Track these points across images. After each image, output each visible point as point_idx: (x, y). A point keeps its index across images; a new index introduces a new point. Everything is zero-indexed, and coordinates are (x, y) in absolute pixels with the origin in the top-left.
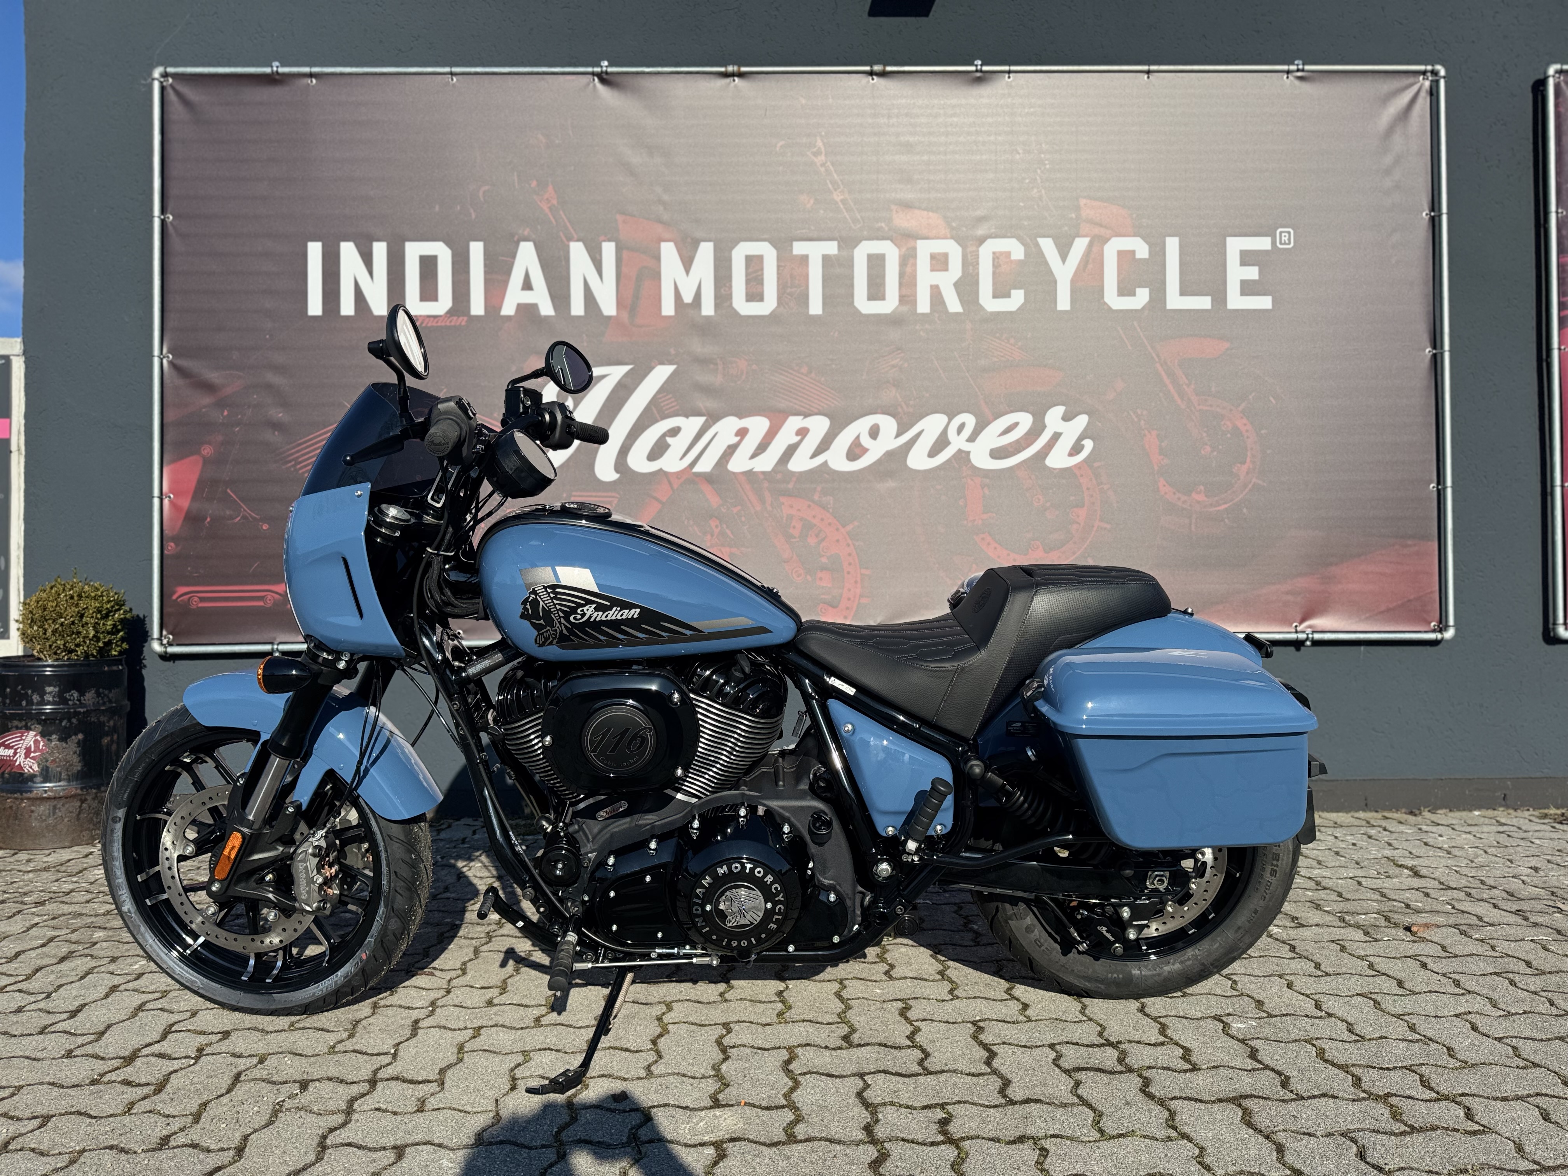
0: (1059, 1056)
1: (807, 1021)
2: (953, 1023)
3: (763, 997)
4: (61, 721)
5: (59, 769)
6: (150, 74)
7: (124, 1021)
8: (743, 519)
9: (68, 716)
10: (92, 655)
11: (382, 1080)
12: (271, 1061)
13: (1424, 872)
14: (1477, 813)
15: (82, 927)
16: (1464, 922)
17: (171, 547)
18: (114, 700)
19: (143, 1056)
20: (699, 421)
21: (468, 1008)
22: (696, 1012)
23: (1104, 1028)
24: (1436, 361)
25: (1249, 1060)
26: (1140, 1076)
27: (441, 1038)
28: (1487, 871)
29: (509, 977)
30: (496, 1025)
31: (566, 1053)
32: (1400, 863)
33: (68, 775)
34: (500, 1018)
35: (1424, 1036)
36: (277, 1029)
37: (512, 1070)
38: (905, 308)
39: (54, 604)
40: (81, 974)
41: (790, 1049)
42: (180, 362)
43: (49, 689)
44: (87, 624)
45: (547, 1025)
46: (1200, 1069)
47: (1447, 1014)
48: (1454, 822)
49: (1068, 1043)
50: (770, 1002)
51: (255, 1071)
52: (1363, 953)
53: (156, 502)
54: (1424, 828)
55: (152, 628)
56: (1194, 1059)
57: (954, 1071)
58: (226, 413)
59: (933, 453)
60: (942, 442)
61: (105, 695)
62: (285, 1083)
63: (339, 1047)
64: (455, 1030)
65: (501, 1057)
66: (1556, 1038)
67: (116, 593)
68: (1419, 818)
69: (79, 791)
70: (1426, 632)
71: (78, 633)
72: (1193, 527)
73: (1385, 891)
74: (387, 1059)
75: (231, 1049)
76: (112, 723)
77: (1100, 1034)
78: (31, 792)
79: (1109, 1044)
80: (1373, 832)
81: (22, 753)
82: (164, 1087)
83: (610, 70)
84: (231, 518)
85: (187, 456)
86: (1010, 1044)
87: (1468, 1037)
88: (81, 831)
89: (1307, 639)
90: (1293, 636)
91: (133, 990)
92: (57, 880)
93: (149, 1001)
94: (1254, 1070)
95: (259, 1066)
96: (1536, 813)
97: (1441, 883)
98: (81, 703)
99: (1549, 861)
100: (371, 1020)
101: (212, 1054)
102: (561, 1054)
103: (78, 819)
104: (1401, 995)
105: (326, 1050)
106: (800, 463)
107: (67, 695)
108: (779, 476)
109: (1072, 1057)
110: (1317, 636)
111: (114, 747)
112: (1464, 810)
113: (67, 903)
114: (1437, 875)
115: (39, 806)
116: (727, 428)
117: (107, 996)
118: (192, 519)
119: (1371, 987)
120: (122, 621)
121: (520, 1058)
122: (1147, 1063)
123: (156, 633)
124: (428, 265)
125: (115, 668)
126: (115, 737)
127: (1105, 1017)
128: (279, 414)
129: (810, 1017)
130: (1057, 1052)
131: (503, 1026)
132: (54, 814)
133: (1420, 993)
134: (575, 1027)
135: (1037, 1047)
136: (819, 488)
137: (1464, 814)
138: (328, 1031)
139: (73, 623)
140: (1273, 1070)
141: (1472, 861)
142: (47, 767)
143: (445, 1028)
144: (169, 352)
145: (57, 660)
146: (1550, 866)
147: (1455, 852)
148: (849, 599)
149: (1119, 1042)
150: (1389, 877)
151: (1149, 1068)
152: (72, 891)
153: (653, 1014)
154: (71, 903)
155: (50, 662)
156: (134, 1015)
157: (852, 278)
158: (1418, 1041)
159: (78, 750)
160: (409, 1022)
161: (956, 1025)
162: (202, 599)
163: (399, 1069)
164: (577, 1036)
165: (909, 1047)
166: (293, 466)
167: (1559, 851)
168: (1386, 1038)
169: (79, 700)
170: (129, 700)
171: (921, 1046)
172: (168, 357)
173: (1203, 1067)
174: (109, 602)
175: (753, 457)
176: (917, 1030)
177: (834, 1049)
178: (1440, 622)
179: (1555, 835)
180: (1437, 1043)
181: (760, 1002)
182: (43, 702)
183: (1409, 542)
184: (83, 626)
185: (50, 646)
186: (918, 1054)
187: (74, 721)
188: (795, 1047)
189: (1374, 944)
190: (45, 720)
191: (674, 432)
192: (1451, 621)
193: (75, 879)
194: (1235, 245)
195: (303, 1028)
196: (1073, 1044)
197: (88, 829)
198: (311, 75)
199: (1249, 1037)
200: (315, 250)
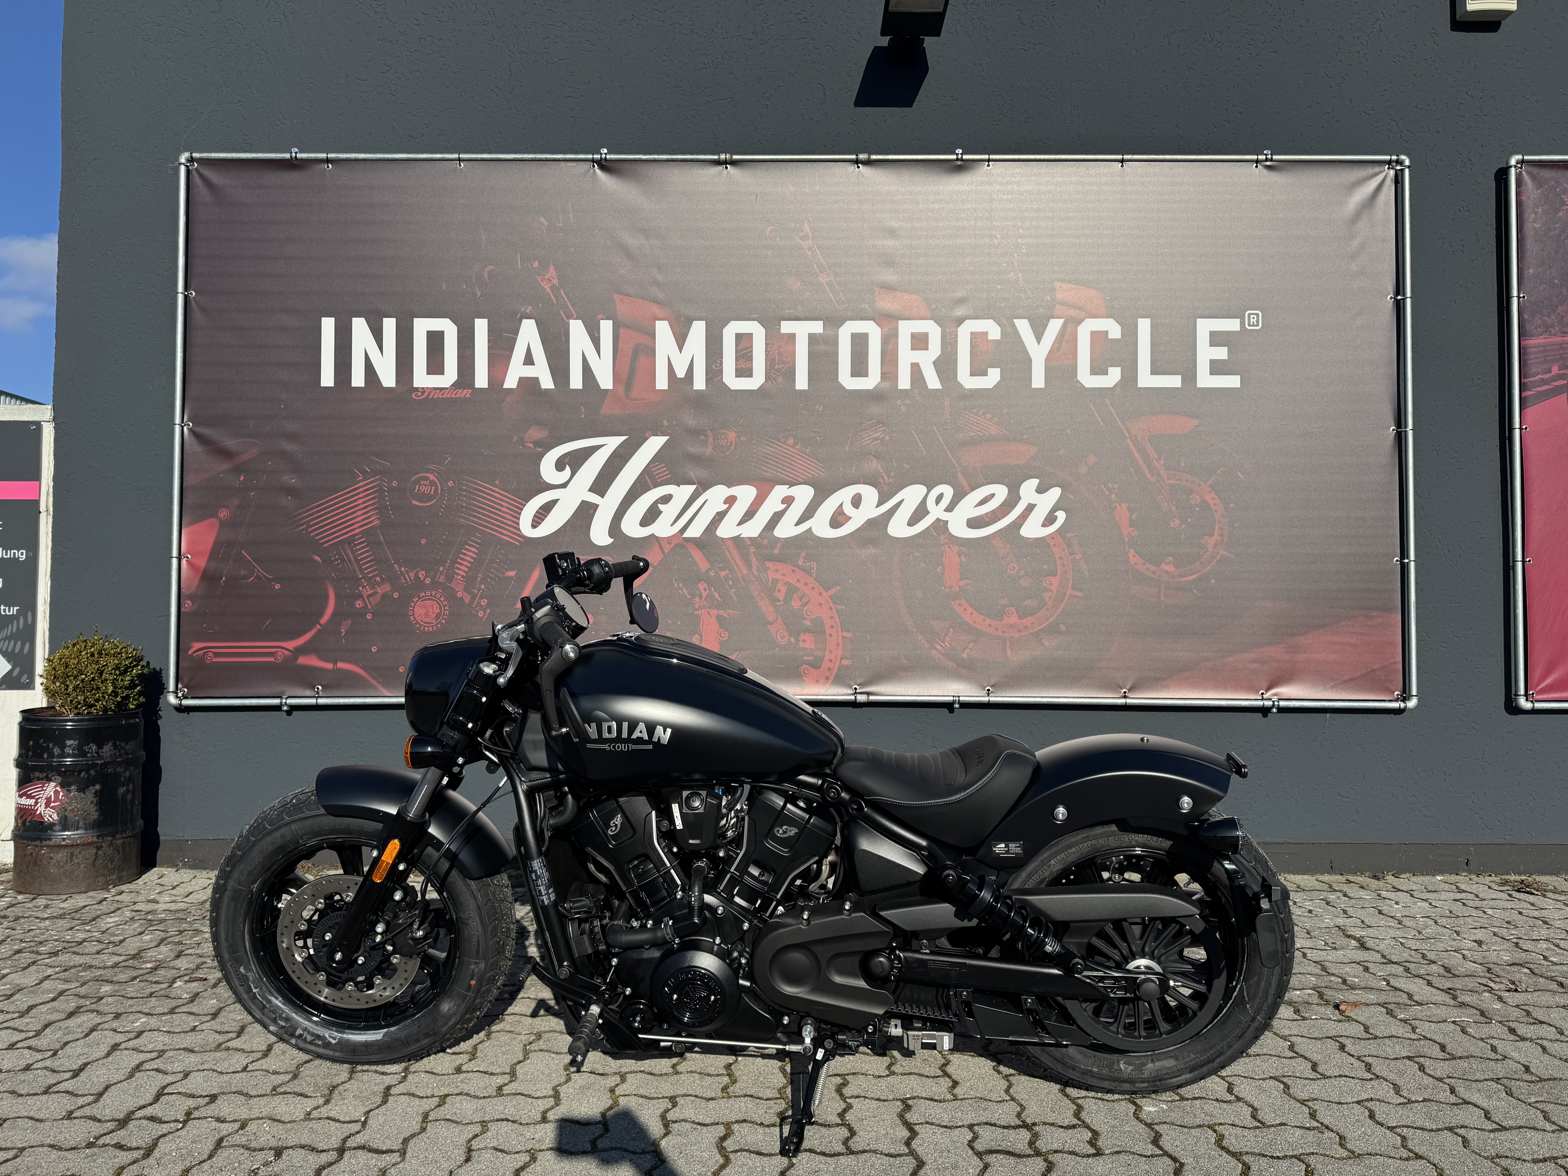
0: (975, 1137)
1: (749, 1096)
2: (884, 1101)
3: (712, 1070)
4: (80, 772)
5: (76, 818)
6: (177, 159)
7: (121, 1081)
8: (730, 582)
9: (88, 768)
10: (111, 708)
11: (350, 1149)
12: (252, 1127)
13: (1370, 943)
14: (1439, 878)
15: (89, 981)
16: (1394, 1000)
17: (188, 604)
18: (130, 751)
19: (136, 1119)
20: (689, 489)
21: (438, 1075)
22: (647, 1084)
23: (1023, 1108)
24: (1400, 439)
25: (1150, 1146)
26: (1046, 1160)
27: (409, 1105)
28: (1431, 944)
29: (480, 1043)
30: (461, 1094)
31: (521, 1124)
32: (1349, 933)
33: (86, 824)
34: (465, 1086)
35: (1322, 1123)
36: (259, 1093)
37: (470, 1141)
38: (887, 385)
39: (76, 662)
40: (87, 1031)
41: (728, 1126)
42: (198, 430)
43: (69, 743)
44: (106, 680)
45: (508, 1095)
46: (1102, 1154)
47: (1349, 1100)
48: (1414, 888)
49: (986, 1124)
50: (718, 1075)
51: (237, 1137)
52: (1287, 1032)
53: (175, 562)
54: (1384, 894)
55: (168, 682)
56: (1100, 1143)
57: (875, 1152)
58: (242, 478)
59: (912, 522)
60: (921, 512)
61: (122, 747)
62: (261, 1150)
63: (315, 1114)
64: (422, 1097)
65: (460, 1127)
66: (1446, 1129)
67: (134, 650)
68: (1381, 883)
69: (95, 839)
70: (1390, 701)
71: (98, 688)
72: (1162, 596)
73: (1327, 964)
74: (356, 1127)
75: (216, 1113)
76: (127, 774)
77: (1019, 1115)
78: (50, 839)
79: (1025, 1126)
80: (1332, 897)
81: (42, 802)
82: (152, 1151)
83: (608, 157)
84: (245, 578)
85: (204, 519)
86: (932, 1124)
87: (1362, 1126)
88: (97, 877)
89: (1273, 706)
90: (1260, 703)
91: (133, 1049)
92: (71, 929)
93: (146, 1061)
94: (1152, 1156)
95: (241, 1132)
96: (1497, 879)
97: (1383, 956)
98: (99, 755)
99: (1495, 934)
100: (347, 1086)
101: (199, 1119)
102: (516, 1126)
103: (94, 865)
104: (1312, 1079)
105: (302, 1117)
106: (786, 530)
107: (86, 748)
108: (765, 541)
109: (988, 1138)
110: (1283, 704)
111: (129, 796)
112: (1428, 875)
113: (78, 954)
114: (1382, 947)
115: (57, 853)
116: (717, 495)
117: (108, 1054)
118: (208, 577)
119: (1286, 1069)
120: (139, 676)
121: (477, 1129)
122: (1055, 1147)
123: (172, 687)
124: (435, 340)
125: (133, 721)
126: (131, 787)
127: (1027, 1097)
128: (292, 480)
129: (752, 1092)
130: (974, 1133)
131: (467, 1094)
132: (71, 860)
133: (1331, 1077)
134: (533, 1098)
135: (957, 1127)
136: (803, 554)
137: (1426, 879)
138: (307, 1097)
139: (93, 680)
140: (1170, 1156)
141: (1420, 933)
142: (66, 817)
143: (413, 1095)
144: (189, 420)
145: (78, 714)
146: (1495, 939)
147: (1406, 922)
148: (831, 661)
149: (1034, 1124)
150: (1335, 949)
151: (1056, 1152)
152: (84, 940)
153: (608, 1086)
154: (83, 954)
155: (71, 716)
156: (131, 1075)
157: (836, 354)
158: (1314, 1129)
159: (95, 800)
160: (381, 1088)
161: (886, 1103)
162: (216, 655)
163: (367, 1137)
164: (534, 1107)
165: (838, 1125)
166: (303, 529)
167: (1508, 922)
168: (1284, 1124)
169: (97, 753)
170: (144, 750)
171: (849, 1125)
172: (188, 425)
173: (1106, 1152)
174: (128, 658)
175: (740, 523)
176: (849, 1107)
177: (768, 1126)
178: (1404, 691)
179: (1509, 905)
180: (1332, 1131)
181: (709, 1075)
182: (63, 755)
183: (1374, 614)
184: (102, 682)
185: (71, 701)
186: (844, 1132)
187: (92, 772)
188: (732, 1123)
189: (1300, 1023)
190: (65, 772)
191: (666, 499)
192: (1414, 692)
193: (88, 928)
194: (1205, 327)
195: (285, 1093)
196: (991, 1125)
197: (103, 875)
198: (328, 161)
199: (1156, 1121)
200: (328, 325)
